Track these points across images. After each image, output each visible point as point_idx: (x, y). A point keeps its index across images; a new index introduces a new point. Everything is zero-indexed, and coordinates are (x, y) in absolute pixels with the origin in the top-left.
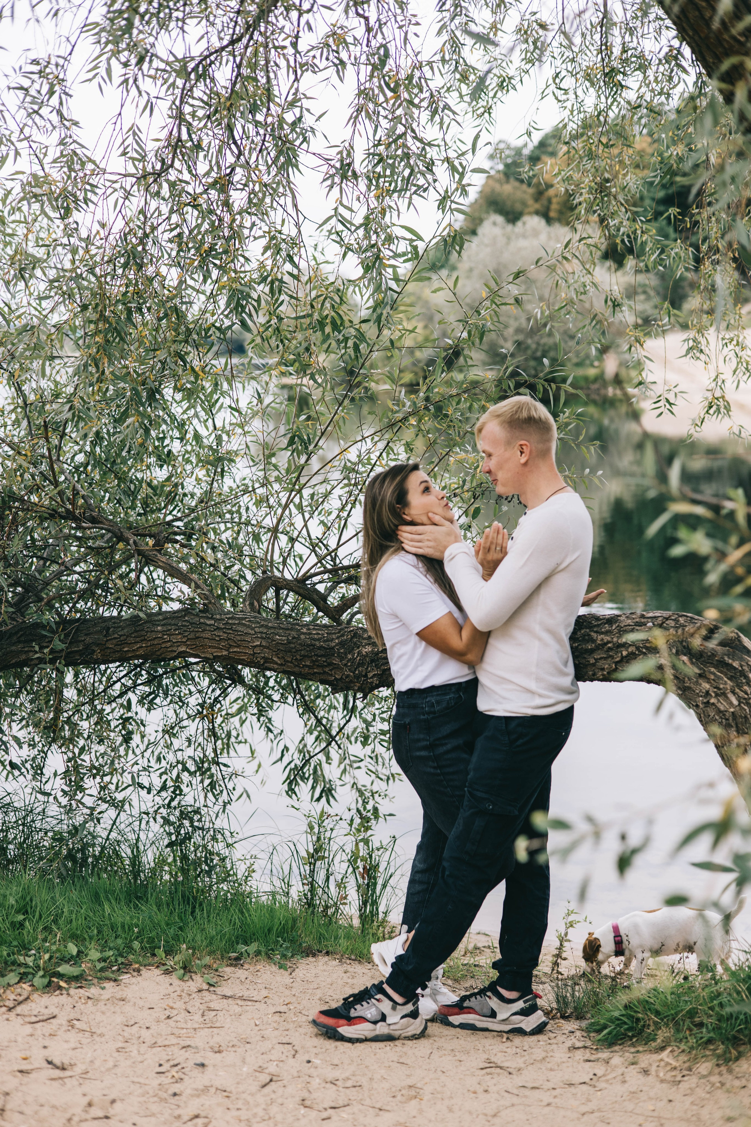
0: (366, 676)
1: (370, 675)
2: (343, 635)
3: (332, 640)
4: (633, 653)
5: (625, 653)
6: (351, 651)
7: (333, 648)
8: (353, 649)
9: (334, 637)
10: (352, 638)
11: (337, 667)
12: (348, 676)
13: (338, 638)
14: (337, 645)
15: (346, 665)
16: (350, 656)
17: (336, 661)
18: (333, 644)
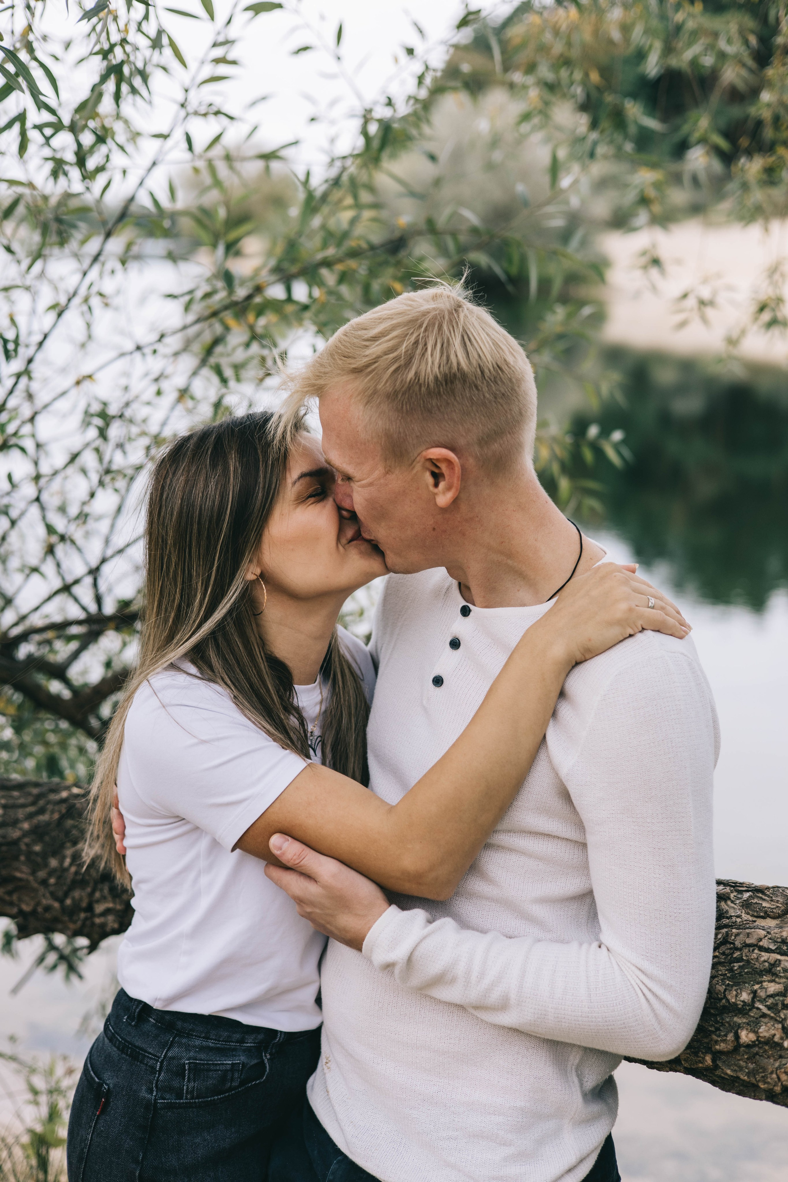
0: (90, 908)
1: (99, 908)
2: (42, 811)
3: (15, 823)
4: (770, 1042)
5: (746, 1037)
6: (57, 851)
7: (15, 842)
8: (62, 846)
9: (21, 813)
10: (63, 818)
11: (21, 887)
12: (48, 909)
13: (30, 817)
14: (25, 834)
15: (44, 882)
16: (54, 863)
17: (22, 873)
18: (16, 834)
